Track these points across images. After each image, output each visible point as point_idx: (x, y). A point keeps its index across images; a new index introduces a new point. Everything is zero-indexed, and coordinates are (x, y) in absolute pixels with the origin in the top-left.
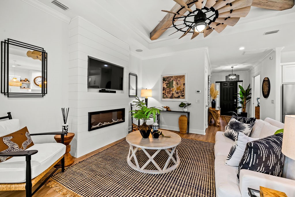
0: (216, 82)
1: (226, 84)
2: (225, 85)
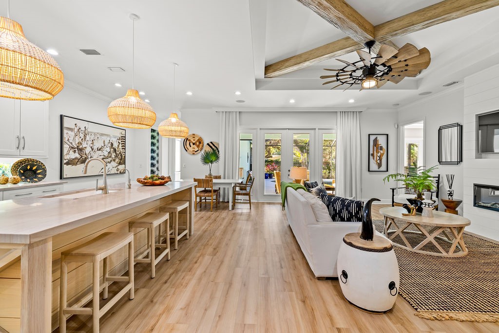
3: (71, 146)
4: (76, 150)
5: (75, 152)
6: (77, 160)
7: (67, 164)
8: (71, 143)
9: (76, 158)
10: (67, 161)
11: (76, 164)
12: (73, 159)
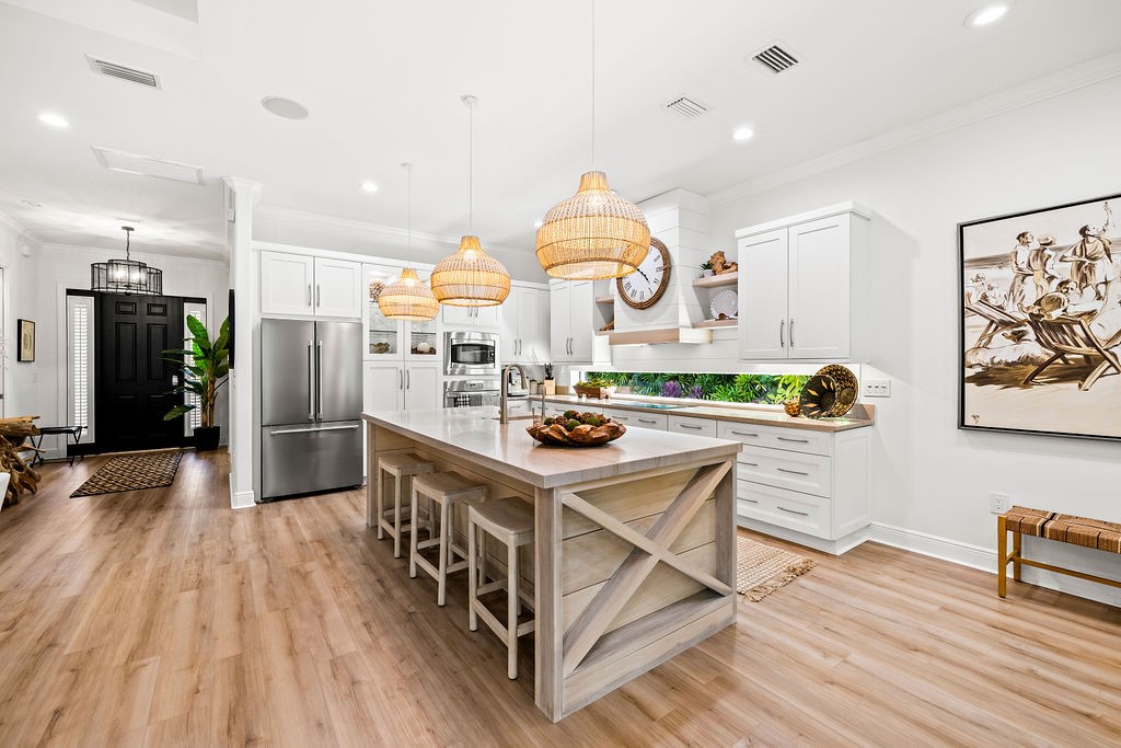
0: (70, 292)
1: (130, 309)
2: (123, 308)
3: (998, 316)
4: (1028, 328)
5: (1018, 337)
6: (1032, 369)
7: (981, 379)
8: (1000, 308)
9: (1026, 361)
10: (979, 370)
11: (1028, 382)
12: (1007, 364)
